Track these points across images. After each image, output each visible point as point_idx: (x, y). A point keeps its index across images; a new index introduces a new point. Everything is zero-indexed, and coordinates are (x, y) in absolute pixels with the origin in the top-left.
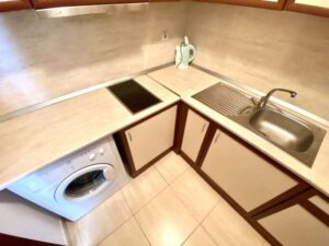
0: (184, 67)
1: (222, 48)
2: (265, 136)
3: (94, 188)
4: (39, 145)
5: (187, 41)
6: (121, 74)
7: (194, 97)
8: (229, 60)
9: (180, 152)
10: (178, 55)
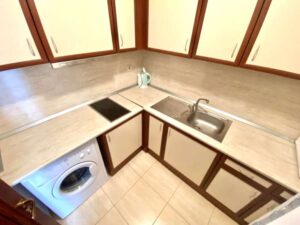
0: (144, 87)
1: (167, 75)
2: (199, 129)
3: (82, 184)
4: (44, 149)
5: (144, 70)
6: (99, 94)
7: (152, 107)
8: (172, 83)
9: (148, 151)
10: (140, 80)
